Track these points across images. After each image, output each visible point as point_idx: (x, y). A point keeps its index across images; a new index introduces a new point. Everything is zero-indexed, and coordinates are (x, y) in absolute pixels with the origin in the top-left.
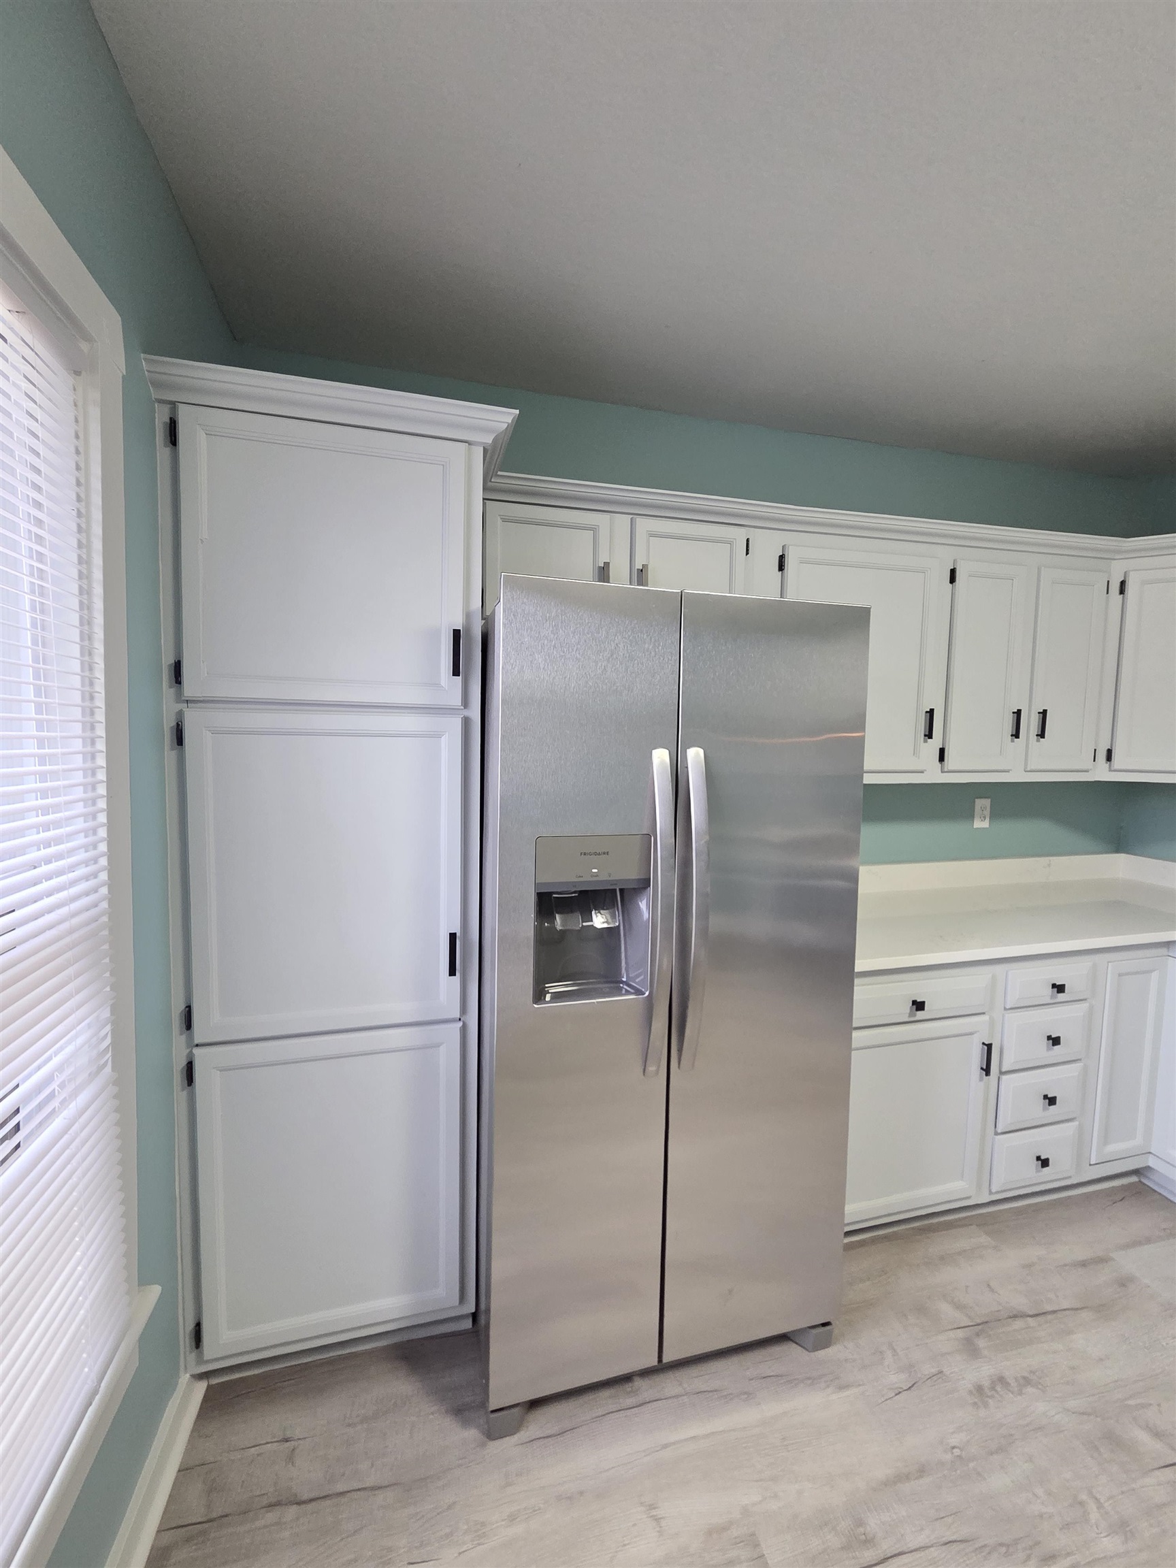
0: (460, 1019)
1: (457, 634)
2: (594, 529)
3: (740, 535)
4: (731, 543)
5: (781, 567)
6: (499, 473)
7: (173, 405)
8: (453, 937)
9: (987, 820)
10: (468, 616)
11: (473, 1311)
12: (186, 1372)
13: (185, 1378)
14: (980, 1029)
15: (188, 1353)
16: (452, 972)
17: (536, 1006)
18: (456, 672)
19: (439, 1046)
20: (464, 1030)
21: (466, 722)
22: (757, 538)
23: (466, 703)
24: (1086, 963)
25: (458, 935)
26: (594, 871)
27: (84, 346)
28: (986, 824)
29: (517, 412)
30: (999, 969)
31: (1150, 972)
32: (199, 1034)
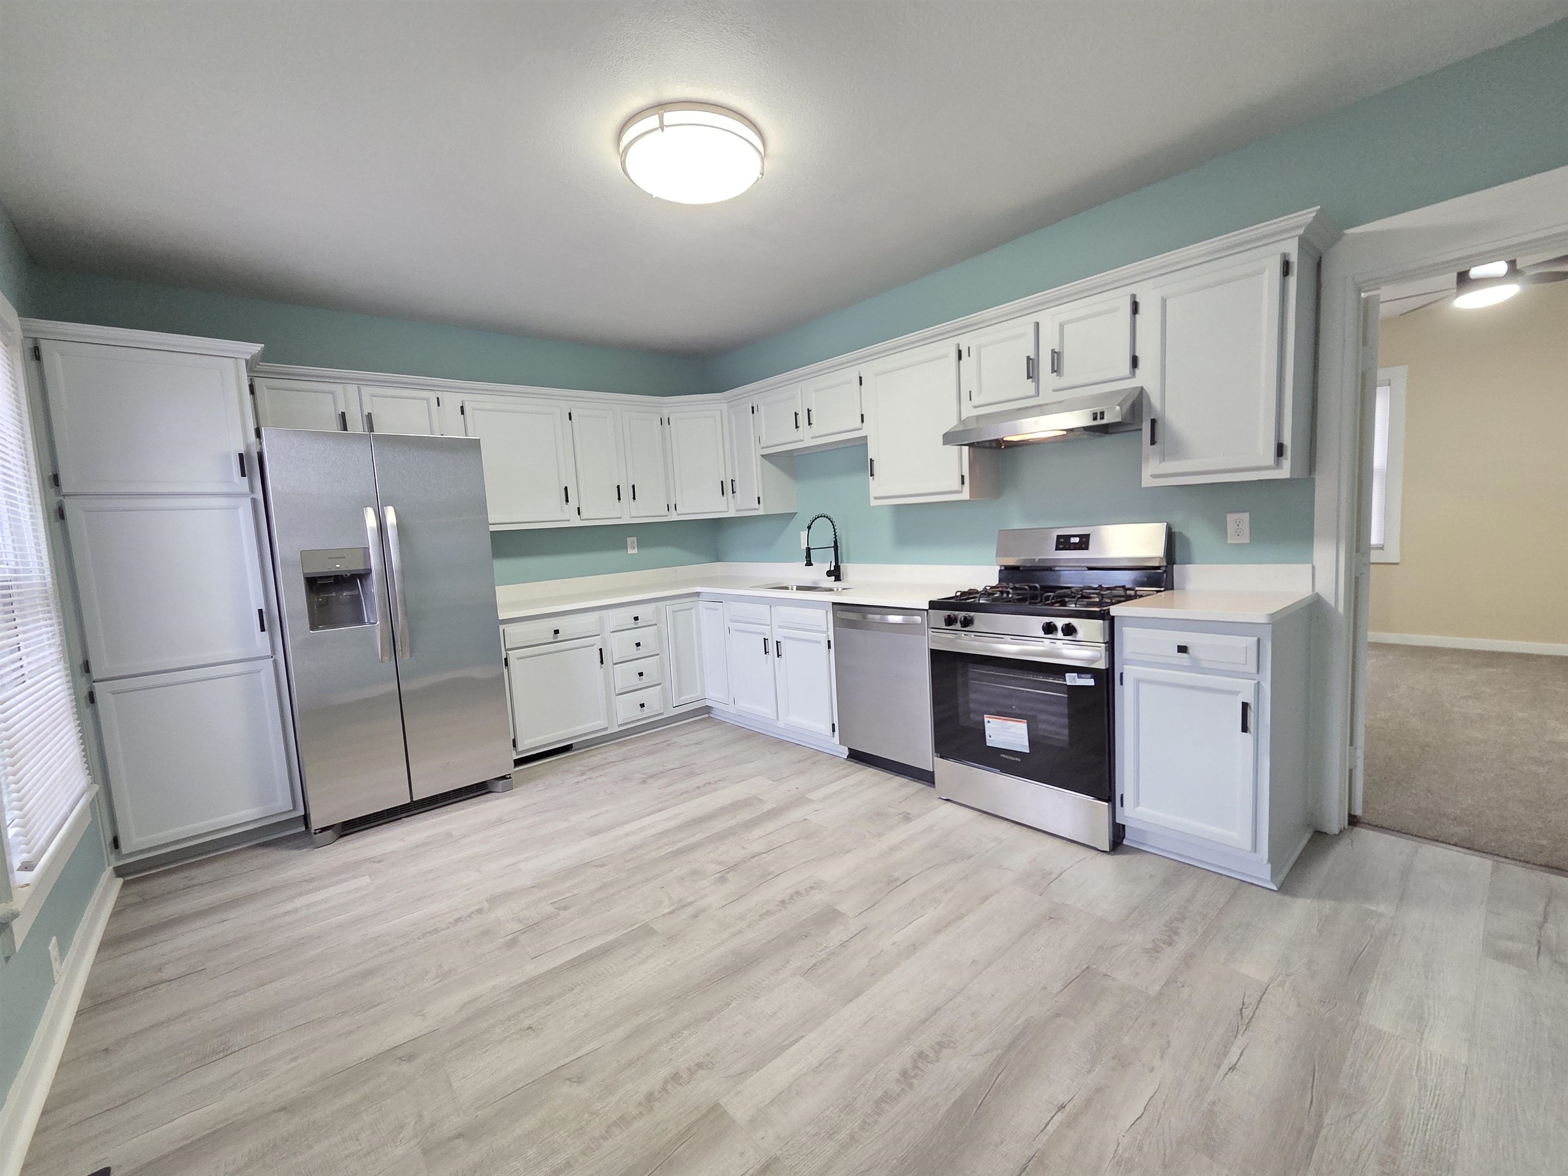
0: (272, 657)
1: (241, 456)
2: (332, 393)
3: (432, 396)
4: (427, 400)
5: (463, 413)
6: (260, 363)
7: (36, 339)
8: (260, 611)
9: (636, 548)
10: (248, 446)
11: (303, 814)
12: (109, 865)
13: (109, 870)
14: (597, 642)
15: (109, 854)
16: (263, 629)
17: (311, 632)
18: (243, 475)
19: (260, 672)
20: (275, 663)
21: (254, 502)
22: (446, 397)
23: (252, 490)
24: (653, 606)
25: (264, 610)
26: (338, 566)
27: (9, 334)
28: (635, 551)
29: (263, 345)
30: (604, 613)
31: (691, 609)
32: (95, 675)
